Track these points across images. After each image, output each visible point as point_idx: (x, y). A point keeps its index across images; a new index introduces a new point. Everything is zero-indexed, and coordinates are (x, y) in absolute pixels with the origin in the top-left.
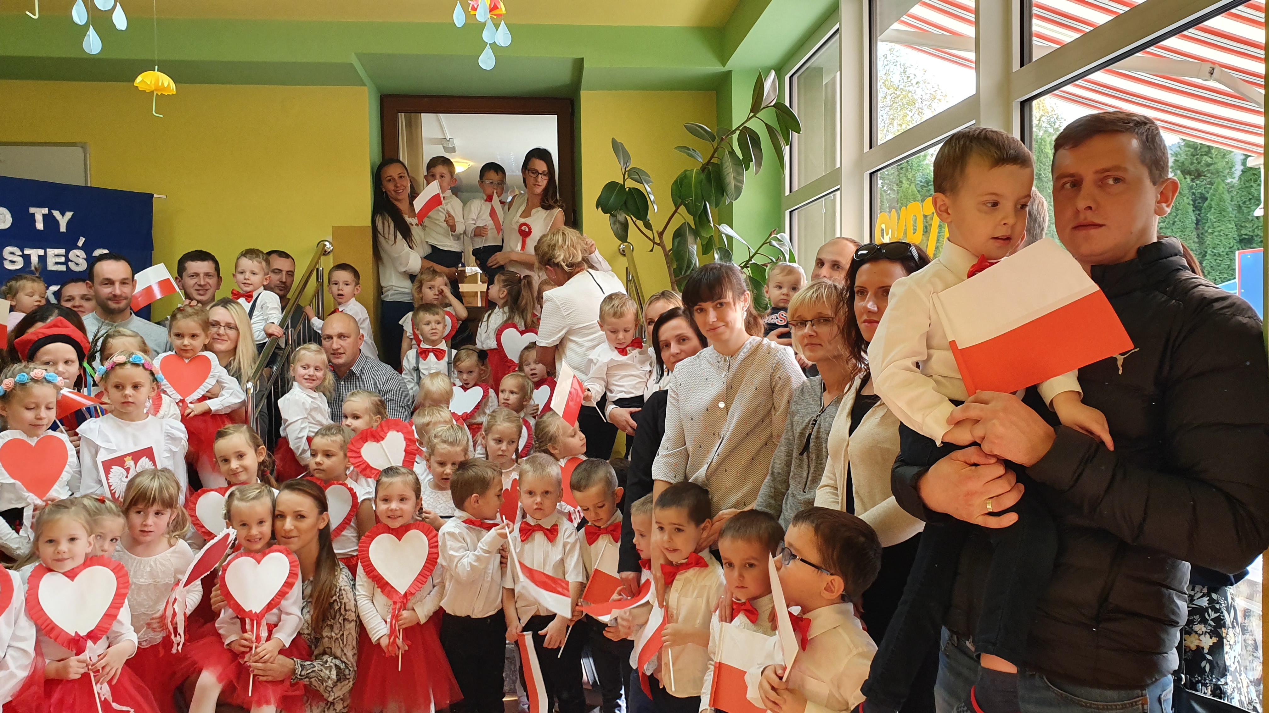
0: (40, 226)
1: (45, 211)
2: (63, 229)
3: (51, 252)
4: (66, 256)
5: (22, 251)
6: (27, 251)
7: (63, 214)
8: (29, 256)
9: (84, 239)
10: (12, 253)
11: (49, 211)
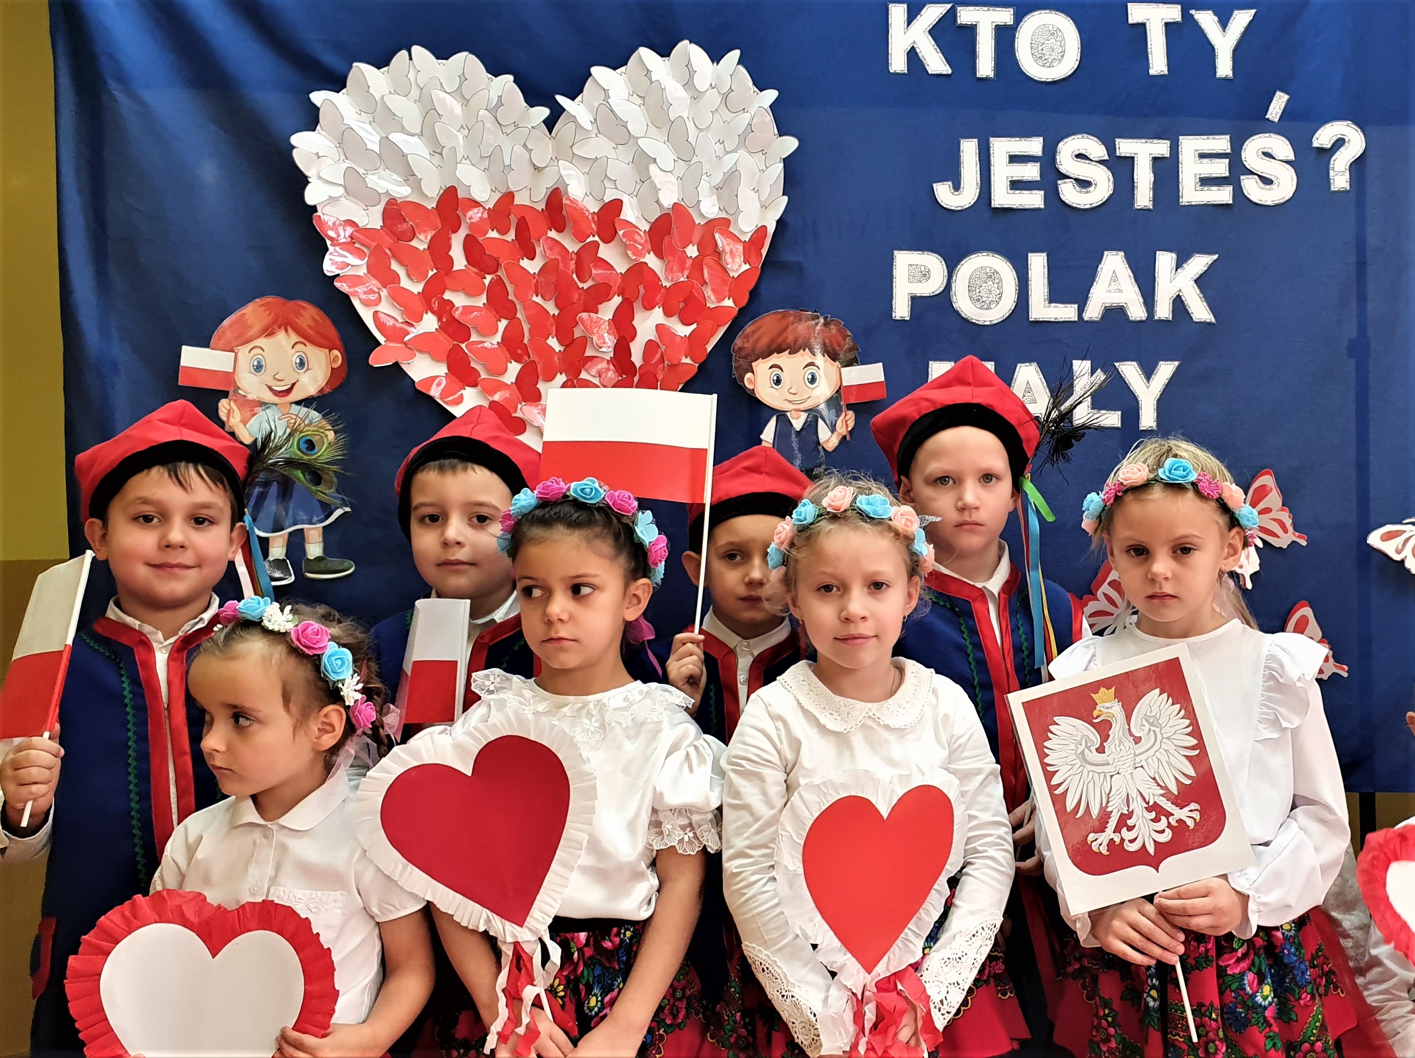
0: (1158, 64)
1: (1174, 13)
2: (1224, 68)
3: (1190, 145)
4: (1235, 158)
5: (1111, 148)
6: (1125, 147)
7: (1224, 23)
8: (1130, 161)
9: (1286, 97)
10: (1080, 156)
11: (1185, 13)
